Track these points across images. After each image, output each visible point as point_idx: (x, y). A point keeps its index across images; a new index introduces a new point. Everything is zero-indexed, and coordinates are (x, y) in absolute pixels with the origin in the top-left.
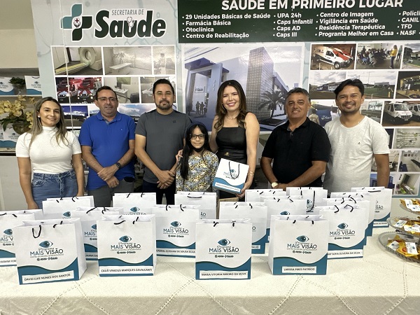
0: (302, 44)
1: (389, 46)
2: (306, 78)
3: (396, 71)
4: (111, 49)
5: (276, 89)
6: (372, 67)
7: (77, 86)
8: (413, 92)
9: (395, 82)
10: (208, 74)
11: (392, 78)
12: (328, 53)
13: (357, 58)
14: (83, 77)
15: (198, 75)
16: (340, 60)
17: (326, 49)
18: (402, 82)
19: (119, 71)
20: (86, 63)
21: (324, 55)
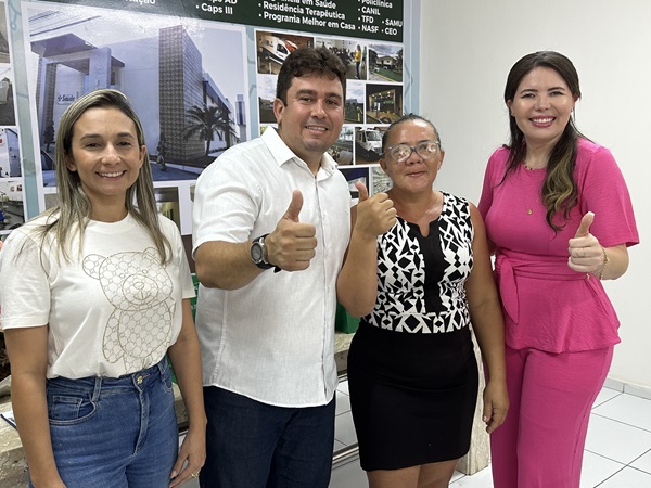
0: (241, 28)
2: (253, 87)
5: (209, 104)
8: (383, 115)
9: (363, 99)
10: (83, 67)
11: (360, 92)
12: (280, 48)
15: (61, 68)
18: (370, 99)
21: (274, 50)
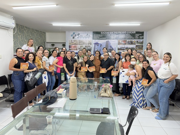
0: (116, 40)
1: (133, 40)
2: (117, 46)
3: (135, 45)
4: (80, 41)
5: (111, 48)
6: (130, 44)
7: (73, 47)
8: (139, 49)
9: (135, 47)
10: (98, 45)
11: (135, 46)
12: (121, 42)
13: (127, 43)
14: (74, 45)
15: (96, 46)
16: (124, 43)
17: (121, 41)
19: (81, 45)
20: (75, 43)
21: (120, 42)
